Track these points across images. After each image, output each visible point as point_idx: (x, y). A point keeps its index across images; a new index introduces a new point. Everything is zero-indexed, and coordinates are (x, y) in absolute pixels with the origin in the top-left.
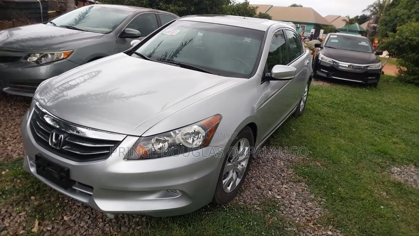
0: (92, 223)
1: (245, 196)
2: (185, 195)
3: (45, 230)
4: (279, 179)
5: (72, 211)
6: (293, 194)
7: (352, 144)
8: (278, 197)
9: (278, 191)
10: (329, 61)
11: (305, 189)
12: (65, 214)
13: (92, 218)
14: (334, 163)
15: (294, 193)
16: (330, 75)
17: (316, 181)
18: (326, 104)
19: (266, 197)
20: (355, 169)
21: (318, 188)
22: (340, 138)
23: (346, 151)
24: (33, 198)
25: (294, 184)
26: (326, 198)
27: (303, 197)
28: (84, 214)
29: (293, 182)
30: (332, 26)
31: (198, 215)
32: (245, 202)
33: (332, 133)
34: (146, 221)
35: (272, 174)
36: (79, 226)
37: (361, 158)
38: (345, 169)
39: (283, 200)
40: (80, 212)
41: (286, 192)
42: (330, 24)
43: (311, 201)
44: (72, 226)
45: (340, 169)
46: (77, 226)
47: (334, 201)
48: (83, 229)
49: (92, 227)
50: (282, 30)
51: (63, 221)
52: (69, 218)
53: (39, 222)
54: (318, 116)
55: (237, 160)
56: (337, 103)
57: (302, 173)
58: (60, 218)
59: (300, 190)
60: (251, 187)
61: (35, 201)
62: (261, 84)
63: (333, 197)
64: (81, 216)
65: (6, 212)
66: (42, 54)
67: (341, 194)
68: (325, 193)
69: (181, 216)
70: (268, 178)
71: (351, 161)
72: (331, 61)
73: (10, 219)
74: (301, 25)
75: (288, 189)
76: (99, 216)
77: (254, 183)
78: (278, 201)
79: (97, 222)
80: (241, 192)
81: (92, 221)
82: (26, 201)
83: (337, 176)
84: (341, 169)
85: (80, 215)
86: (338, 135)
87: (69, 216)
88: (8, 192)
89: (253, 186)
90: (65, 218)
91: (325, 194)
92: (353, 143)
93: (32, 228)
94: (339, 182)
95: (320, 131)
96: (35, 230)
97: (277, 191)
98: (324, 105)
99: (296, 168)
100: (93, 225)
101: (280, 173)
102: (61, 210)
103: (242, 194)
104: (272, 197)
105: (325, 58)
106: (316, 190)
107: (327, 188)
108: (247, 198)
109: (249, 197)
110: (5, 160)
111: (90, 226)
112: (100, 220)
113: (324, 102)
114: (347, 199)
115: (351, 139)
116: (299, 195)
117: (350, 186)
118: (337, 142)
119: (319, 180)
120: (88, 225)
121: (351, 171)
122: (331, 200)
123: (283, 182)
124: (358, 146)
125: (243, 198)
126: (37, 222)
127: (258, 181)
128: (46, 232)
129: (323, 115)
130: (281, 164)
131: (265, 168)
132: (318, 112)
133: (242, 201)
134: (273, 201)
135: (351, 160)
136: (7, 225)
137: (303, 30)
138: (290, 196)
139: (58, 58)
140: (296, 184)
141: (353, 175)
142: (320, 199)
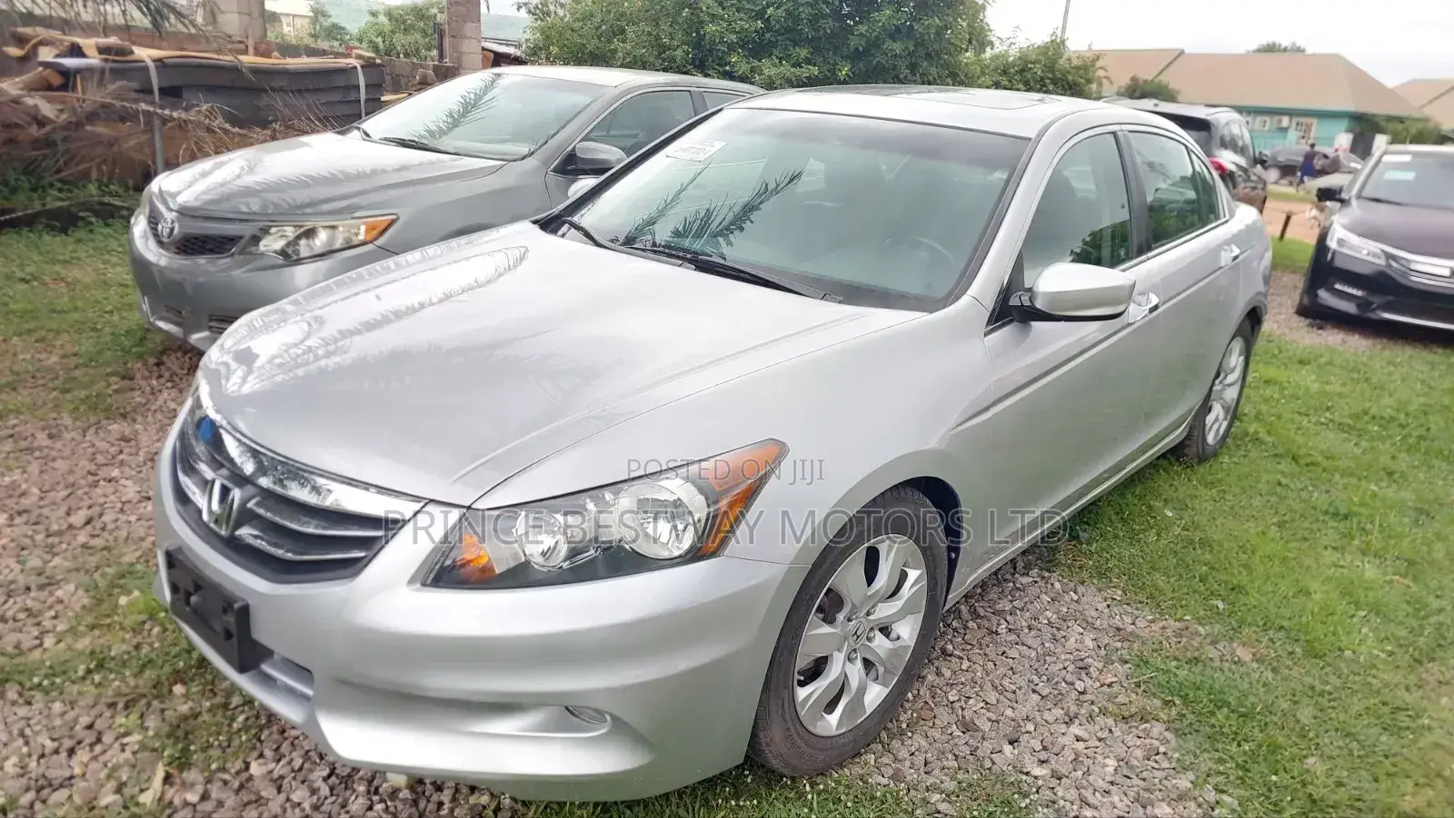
0: (332, 795)
1: (903, 754)
2: (622, 730)
3: (177, 801)
4: (1058, 700)
5: (284, 745)
6: (1105, 766)
7: (1411, 584)
8: (1037, 771)
9: (1045, 748)
10: (1368, 254)
11: (1162, 749)
12: (255, 754)
13: (337, 776)
14: (1313, 653)
15: (1107, 761)
16: (1374, 306)
17: (1213, 721)
18: (1331, 420)
19: (988, 764)
20: (1402, 687)
21: (1217, 751)
22: (1364, 554)
23: (1377, 609)
24: (179, 689)
25: (1120, 725)
26: (1242, 792)
27: (1144, 780)
28: (318, 761)
29: (1116, 716)
30: (1427, 120)
31: (699, 809)
32: (897, 777)
33: (1331, 533)
34: (512, 808)
35: (1035, 677)
36: (288, 800)
37: (1442, 642)
38: (1355, 683)
39: (1054, 782)
40: (308, 752)
41: (1077, 755)
42: (1416, 115)
43: (1170, 801)
44: (268, 799)
45: (1333, 679)
46: (282, 797)
47: (1275, 812)
48: (297, 810)
49: (329, 807)
50: (1114, 133)
51: (244, 776)
52: (264, 769)
53: (167, 772)
54: (1285, 465)
55: (868, 614)
56: (1382, 418)
57: (1160, 685)
58: (238, 765)
59: (1139, 753)
60: (937, 722)
61: (183, 699)
62: (986, 335)
63: (1270, 791)
64: (307, 766)
65: (90, 727)
66: (301, 227)
67: (1311, 783)
68: (1241, 773)
69: (638, 802)
70: (1014, 692)
71: (1391, 654)
72: (1378, 251)
73: (92, 750)
74: (1295, 120)
75: (1090, 743)
76: (361, 773)
77: (952, 709)
78: (1030, 787)
79: (348, 793)
80: (891, 738)
81: (332, 789)
82: (157, 697)
83: (1311, 708)
84: (1338, 682)
85: (303, 764)
86: (1356, 542)
87: (266, 764)
88: (116, 665)
89: (944, 716)
90: (255, 769)
91: (1241, 778)
92: (1415, 579)
93: (142, 791)
94: (1311, 735)
95: (1280, 525)
96: (147, 799)
97: (1038, 747)
98: (1322, 424)
99: (1143, 662)
100: (333, 803)
101: (1069, 678)
102: (249, 740)
103: (896, 744)
104: (1014, 767)
105: (1355, 240)
106: (1206, 755)
107: (1253, 755)
108: (908, 763)
109: (919, 760)
110: (142, 561)
111: (322, 804)
112: (359, 785)
113: (1328, 409)
114: (1332, 807)
115: (1411, 563)
116: (1126, 772)
117: (1362, 753)
118: (1346, 571)
119: (1227, 718)
120: (315, 801)
121: (1378, 692)
122: (1260, 804)
123: (1072, 715)
124: (1439, 593)
125: (896, 760)
126: (160, 774)
127: (971, 701)
128: (180, 807)
129: (1308, 460)
130: (1082, 642)
131: (1013, 653)
132: (1289, 450)
133: (889, 771)
134: (1012, 783)
135: (1389, 648)
136: (77, 771)
137: (1303, 137)
138: (1087, 773)
139: (348, 240)
140: (1125, 727)
141: (1386, 710)
142: (1212, 796)
